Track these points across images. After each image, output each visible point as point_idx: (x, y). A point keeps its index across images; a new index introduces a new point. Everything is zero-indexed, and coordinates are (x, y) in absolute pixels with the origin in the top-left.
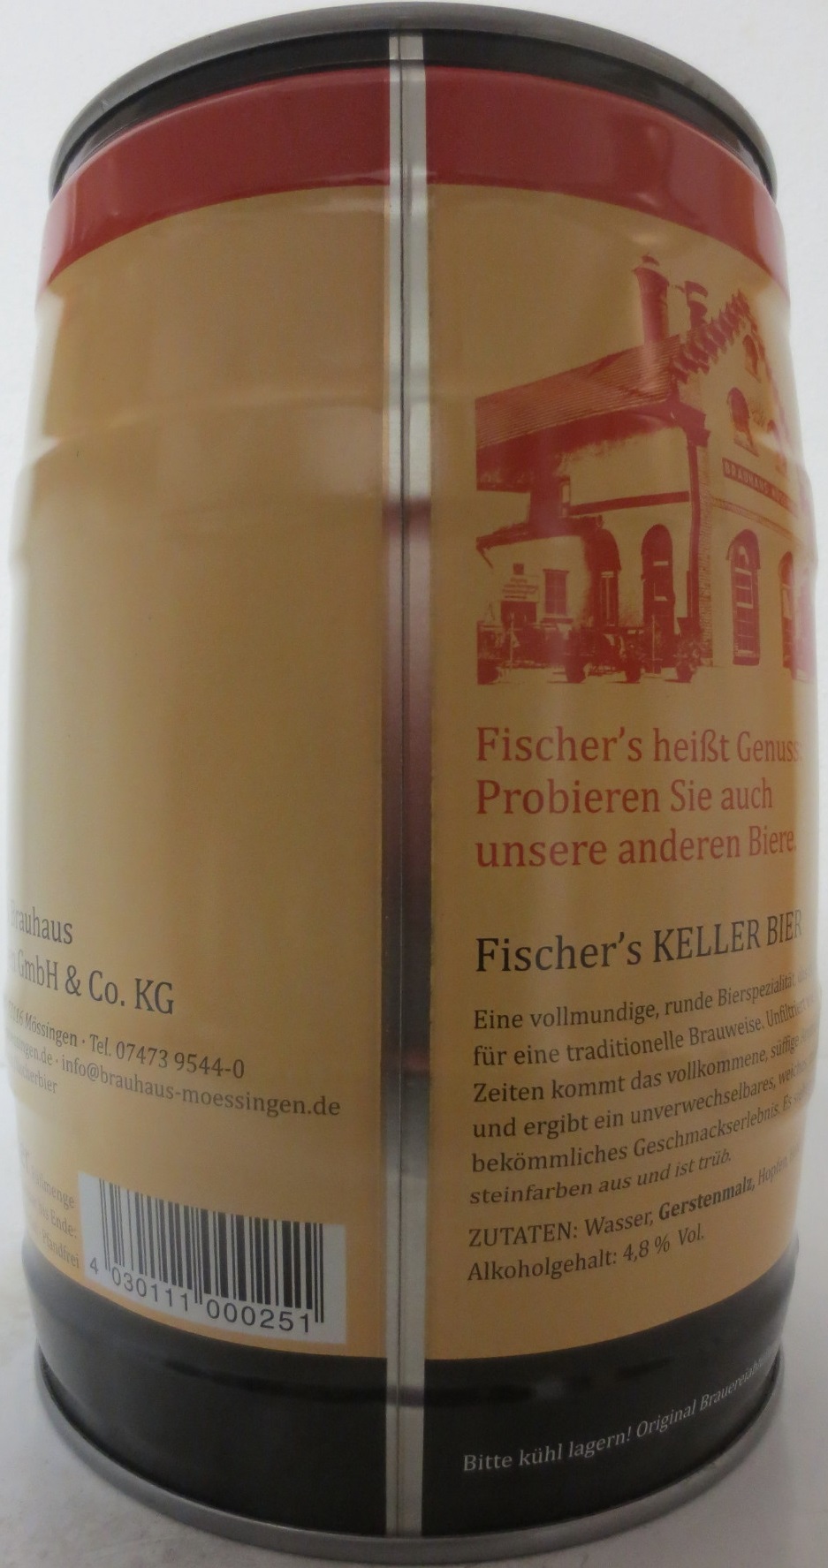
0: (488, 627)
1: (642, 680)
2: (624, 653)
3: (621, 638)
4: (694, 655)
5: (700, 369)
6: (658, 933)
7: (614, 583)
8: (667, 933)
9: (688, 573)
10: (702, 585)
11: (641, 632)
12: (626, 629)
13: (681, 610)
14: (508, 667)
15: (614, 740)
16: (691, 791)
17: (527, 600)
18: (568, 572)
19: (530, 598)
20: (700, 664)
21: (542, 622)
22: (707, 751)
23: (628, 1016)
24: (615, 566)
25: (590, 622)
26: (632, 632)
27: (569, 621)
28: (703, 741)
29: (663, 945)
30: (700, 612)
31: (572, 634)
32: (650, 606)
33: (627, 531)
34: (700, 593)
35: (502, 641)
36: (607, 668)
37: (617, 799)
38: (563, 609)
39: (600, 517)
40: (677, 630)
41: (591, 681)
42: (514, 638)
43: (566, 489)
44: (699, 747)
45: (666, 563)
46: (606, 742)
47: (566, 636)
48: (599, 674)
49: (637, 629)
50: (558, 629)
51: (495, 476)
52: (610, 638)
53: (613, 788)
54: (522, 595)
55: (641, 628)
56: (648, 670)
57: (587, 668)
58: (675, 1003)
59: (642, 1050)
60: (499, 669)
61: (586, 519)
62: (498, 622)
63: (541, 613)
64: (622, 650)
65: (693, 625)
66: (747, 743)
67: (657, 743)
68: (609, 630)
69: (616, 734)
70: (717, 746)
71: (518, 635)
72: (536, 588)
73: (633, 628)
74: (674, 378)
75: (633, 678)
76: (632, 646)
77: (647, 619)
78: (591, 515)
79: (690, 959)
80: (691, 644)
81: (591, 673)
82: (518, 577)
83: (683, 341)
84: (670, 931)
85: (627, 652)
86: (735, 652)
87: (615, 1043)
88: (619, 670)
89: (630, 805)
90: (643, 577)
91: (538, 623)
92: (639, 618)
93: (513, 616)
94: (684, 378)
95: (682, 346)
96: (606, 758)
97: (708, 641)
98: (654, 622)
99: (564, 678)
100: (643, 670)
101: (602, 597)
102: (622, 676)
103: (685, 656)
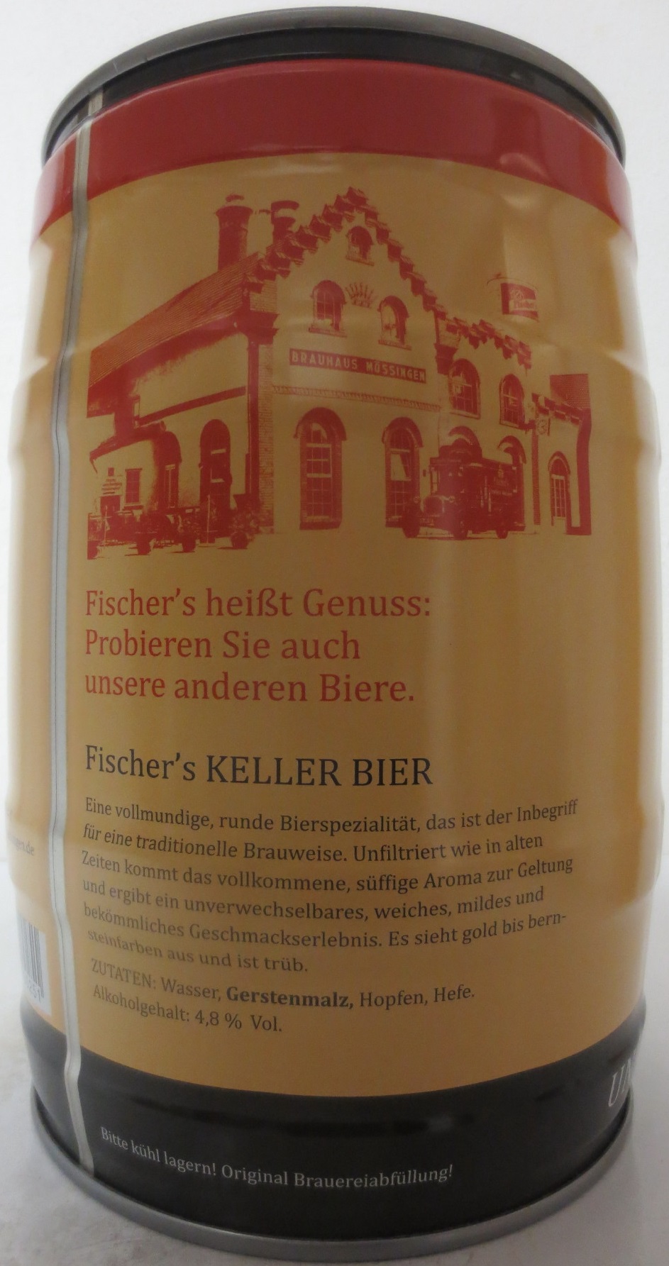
0: (94, 517)
1: (197, 549)
2: (181, 528)
3: (179, 517)
4: (252, 524)
5: (279, 277)
6: (211, 758)
7: (175, 474)
8: (220, 759)
9: (247, 456)
10: (263, 464)
11: (197, 510)
12: (184, 509)
13: (238, 486)
14: (103, 546)
15: (172, 599)
16: (246, 641)
17: (115, 494)
18: (141, 469)
19: (117, 493)
20: (258, 531)
21: (123, 510)
22: (264, 605)
23: (185, 822)
24: (177, 460)
25: (155, 508)
26: (188, 511)
27: (140, 507)
28: (260, 598)
29: (216, 768)
30: (260, 487)
31: (143, 517)
32: (206, 487)
33: (186, 430)
34: (261, 471)
35: (101, 527)
36: (168, 541)
37: (173, 646)
38: (136, 499)
39: (163, 423)
40: (233, 504)
41: (155, 552)
42: (107, 524)
43: (136, 405)
44: (255, 604)
45: (223, 451)
46: (165, 600)
47: (138, 519)
48: (161, 547)
49: (193, 508)
50: (133, 514)
51: (96, 406)
52: (170, 517)
53: (170, 637)
54: (113, 491)
55: (198, 507)
56: (202, 541)
57: (152, 543)
58: (230, 819)
59: (195, 851)
60: (99, 547)
61: (153, 426)
62: (99, 513)
63: (123, 503)
64: (180, 526)
65: (252, 499)
66: (314, 599)
67: (210, 601)
68: (170, 512)
69: (174, 593)
70: (276, 601)
71: (108, 520)
72: (121, 484)
73: (190, 508)
74: (246, 291)
75: (189, 548)
76: (189, 523)
77: (203, 498)
78: (156, 422)
79: (246, 784)
80: (249, 516)
81: (156, 546)
82: (112, 478)
83: (261, 256)
84: (223, 758)
85: (184, 528)
86: (302, 518)
87: (173, 841)
88: (176, 543)
89: (184, 651)
90: (200, 465)
91: (121, 511)
92: (196, 499)
93: (107, 507)
94: (258, 288)
95: (261, 260)
96: (165, 613)
97: (269, 511)
98: (209, 501)
99: (136, 551)
100: (198, 542)
101: (167, 484)
102: (180, 547)
103: (242, 526)
